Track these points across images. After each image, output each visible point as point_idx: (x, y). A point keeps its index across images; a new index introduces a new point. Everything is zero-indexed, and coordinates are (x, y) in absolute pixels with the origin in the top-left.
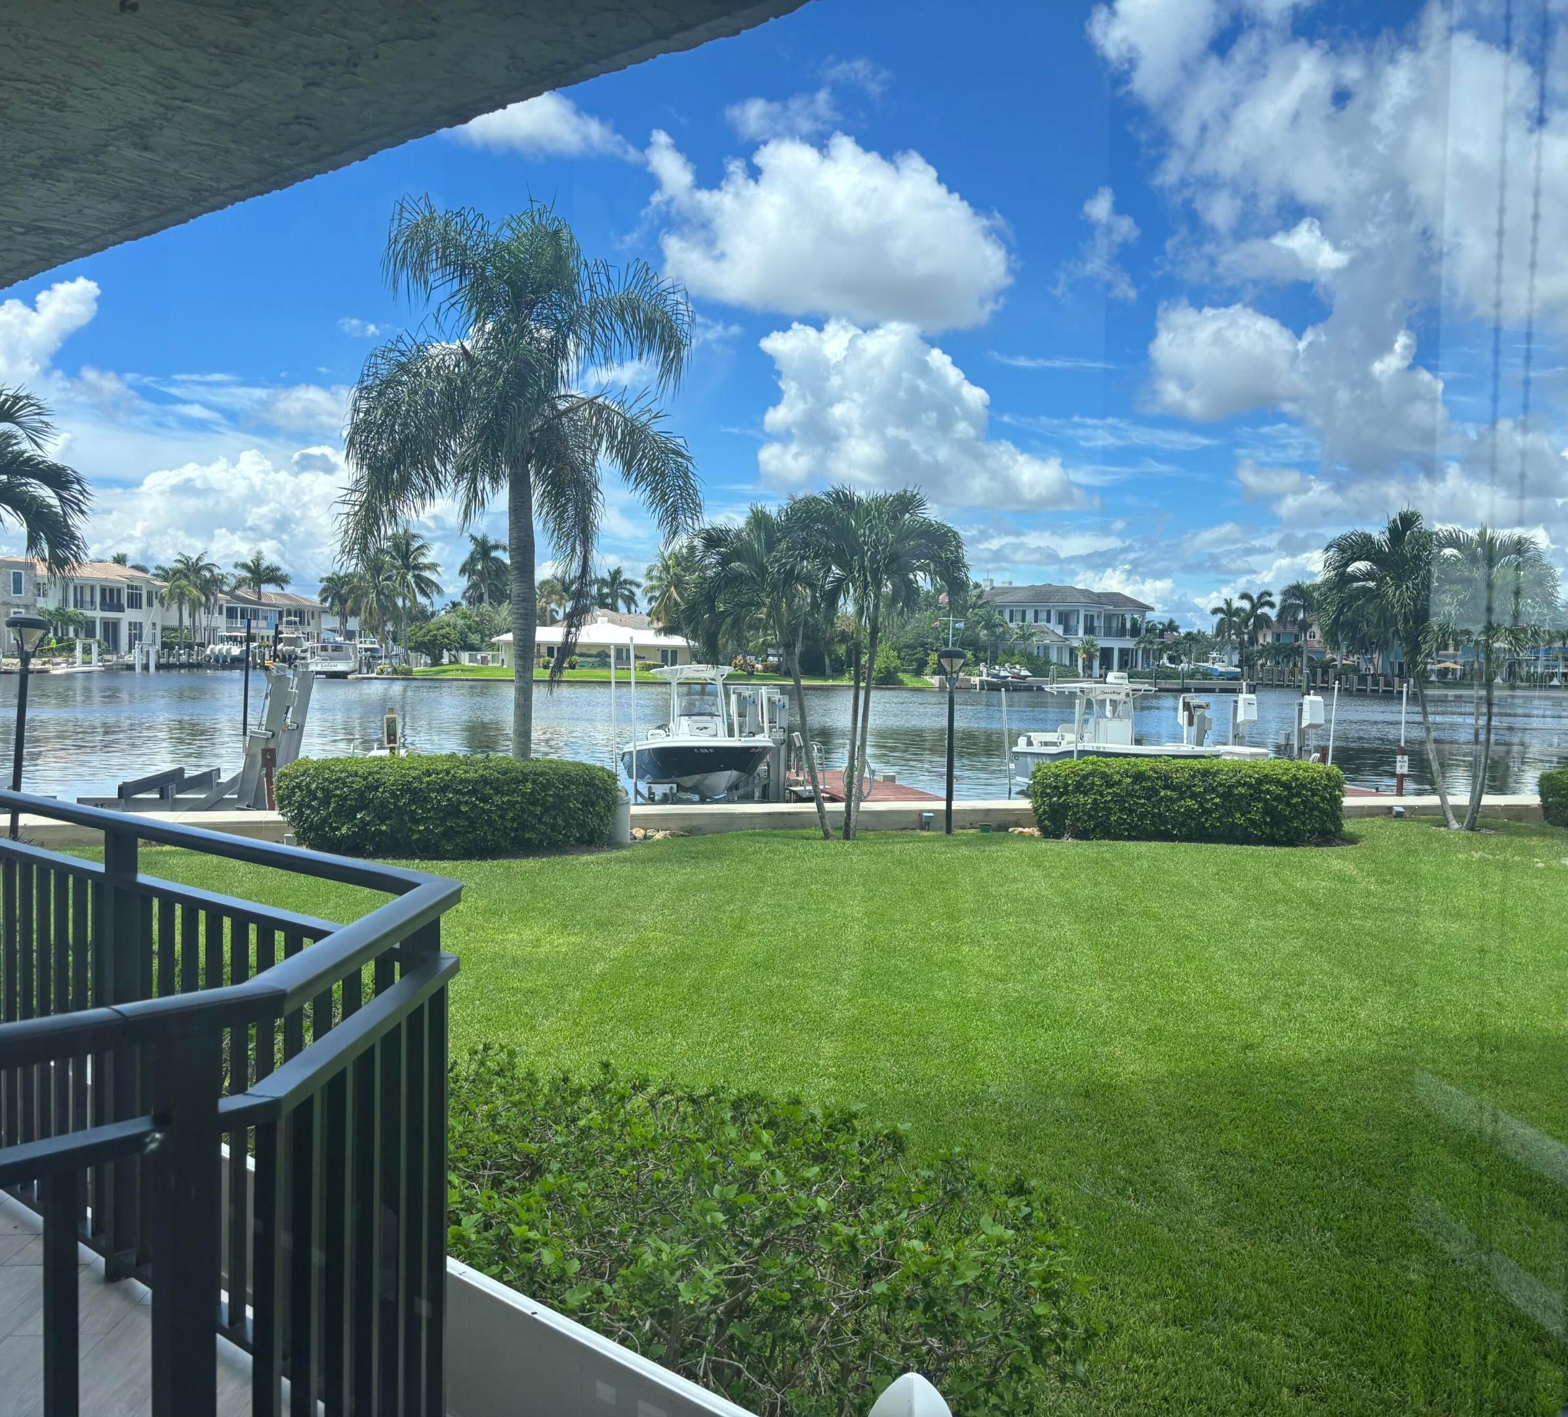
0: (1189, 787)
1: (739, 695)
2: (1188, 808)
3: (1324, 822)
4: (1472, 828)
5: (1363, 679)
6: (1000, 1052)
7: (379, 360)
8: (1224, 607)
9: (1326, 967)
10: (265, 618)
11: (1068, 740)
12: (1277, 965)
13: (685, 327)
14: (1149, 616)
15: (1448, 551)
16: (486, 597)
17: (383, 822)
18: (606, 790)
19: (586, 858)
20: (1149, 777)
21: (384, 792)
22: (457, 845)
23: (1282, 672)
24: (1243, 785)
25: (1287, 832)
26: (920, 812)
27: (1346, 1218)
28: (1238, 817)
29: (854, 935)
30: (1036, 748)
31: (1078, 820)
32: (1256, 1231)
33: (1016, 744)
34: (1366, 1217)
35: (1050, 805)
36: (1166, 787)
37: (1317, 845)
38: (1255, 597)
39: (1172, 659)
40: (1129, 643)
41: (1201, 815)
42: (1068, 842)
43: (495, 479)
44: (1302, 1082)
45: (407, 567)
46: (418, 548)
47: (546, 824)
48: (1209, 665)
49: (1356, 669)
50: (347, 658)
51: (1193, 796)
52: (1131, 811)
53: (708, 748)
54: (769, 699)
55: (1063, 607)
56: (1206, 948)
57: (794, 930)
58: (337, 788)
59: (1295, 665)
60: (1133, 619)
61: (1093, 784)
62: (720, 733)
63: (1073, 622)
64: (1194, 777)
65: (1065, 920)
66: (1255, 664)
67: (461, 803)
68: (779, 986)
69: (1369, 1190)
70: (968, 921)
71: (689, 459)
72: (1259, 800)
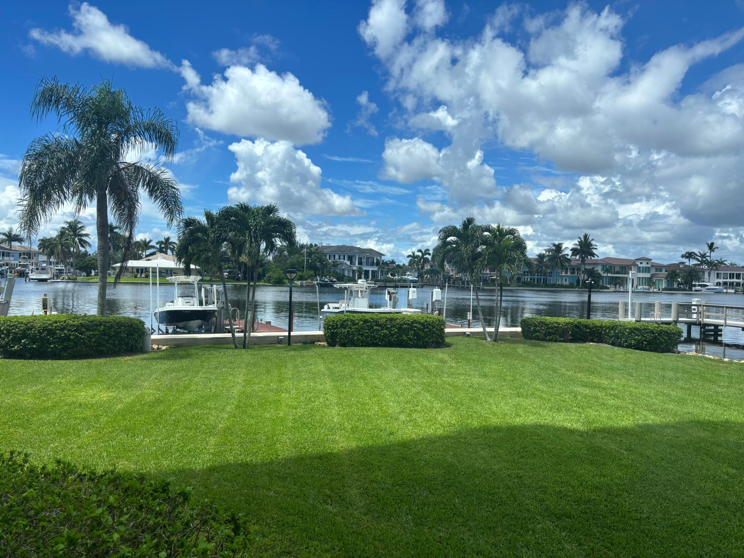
0: (385, 325)
1: (205, 288)
2: (385, 334)
3: (438, 339)
4: (495, 341)
5: (463, 283)
6: (287, 440)
7: (36, 144)
8: (412, 254)
9: (429, 398)
10: (13, 256)
11: (343, 306)
12: (409, 398)
13: (176, 136)
14: (383, 258)
15: (486, 233)
16: (112, 248)
17: (34, 344)
18: (138, 329)
19: (127, 358)
20: (370, 321)
21: (35, 331)
22: (69, 353)
23: (433, 280)
24: (406, 324)
25: (423, 343)
26: (278, 337)
27: (418, 509)
28: (404, 337)
29: (236, 391)
30: (331, 310)
31: (341, 339)
32: (379, 517)
33: (323, 308)
34: (426, 508)
35: (331, 333)
36: (376, 325)
37: (435, 348)
38: (423, 251)
39: (392, 275)
40: (375, 268)
41: (390, 336)
42: (337, 348)
43: (91, 197)
44: (410, 449)
45: (76, 235)
46: (81, 227)
47: (110, 344)
48: (406, 277)
49: (460, 279)
50: (48, 273)
51: (387, 329)
52: (362, 335)
53: (188, 311)
54: (217, 290)
55: (350, 254)
56: (382, 391)
57: (210, 388)
58: (13, 329)
59: (438, 277)
60: (377, 259)
61: (348, 324)
62: (196, 304)
63: (354, 260)
64: (387, 321)
65: (328, 381)
66: (423, 277)
67: (71, 335)
68: (198, 413)
69: (430, 496)
70: (287, 383)
71: (177, 190)
72: (412, 330)
